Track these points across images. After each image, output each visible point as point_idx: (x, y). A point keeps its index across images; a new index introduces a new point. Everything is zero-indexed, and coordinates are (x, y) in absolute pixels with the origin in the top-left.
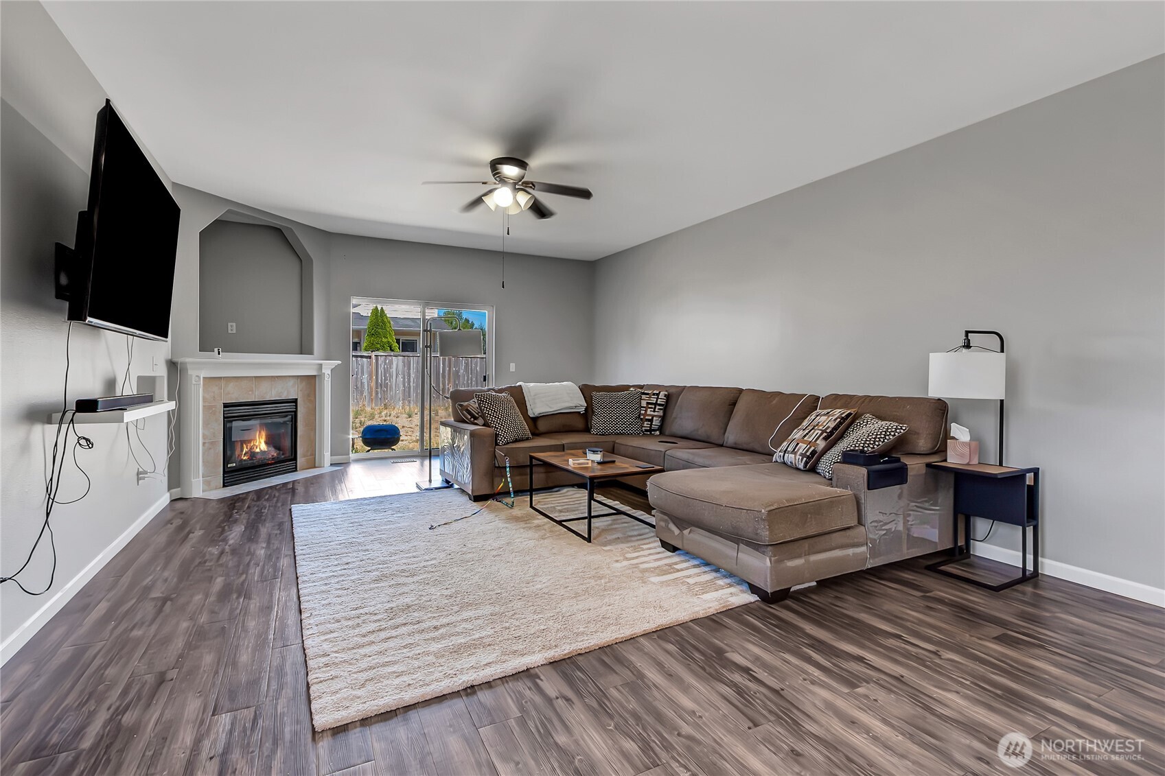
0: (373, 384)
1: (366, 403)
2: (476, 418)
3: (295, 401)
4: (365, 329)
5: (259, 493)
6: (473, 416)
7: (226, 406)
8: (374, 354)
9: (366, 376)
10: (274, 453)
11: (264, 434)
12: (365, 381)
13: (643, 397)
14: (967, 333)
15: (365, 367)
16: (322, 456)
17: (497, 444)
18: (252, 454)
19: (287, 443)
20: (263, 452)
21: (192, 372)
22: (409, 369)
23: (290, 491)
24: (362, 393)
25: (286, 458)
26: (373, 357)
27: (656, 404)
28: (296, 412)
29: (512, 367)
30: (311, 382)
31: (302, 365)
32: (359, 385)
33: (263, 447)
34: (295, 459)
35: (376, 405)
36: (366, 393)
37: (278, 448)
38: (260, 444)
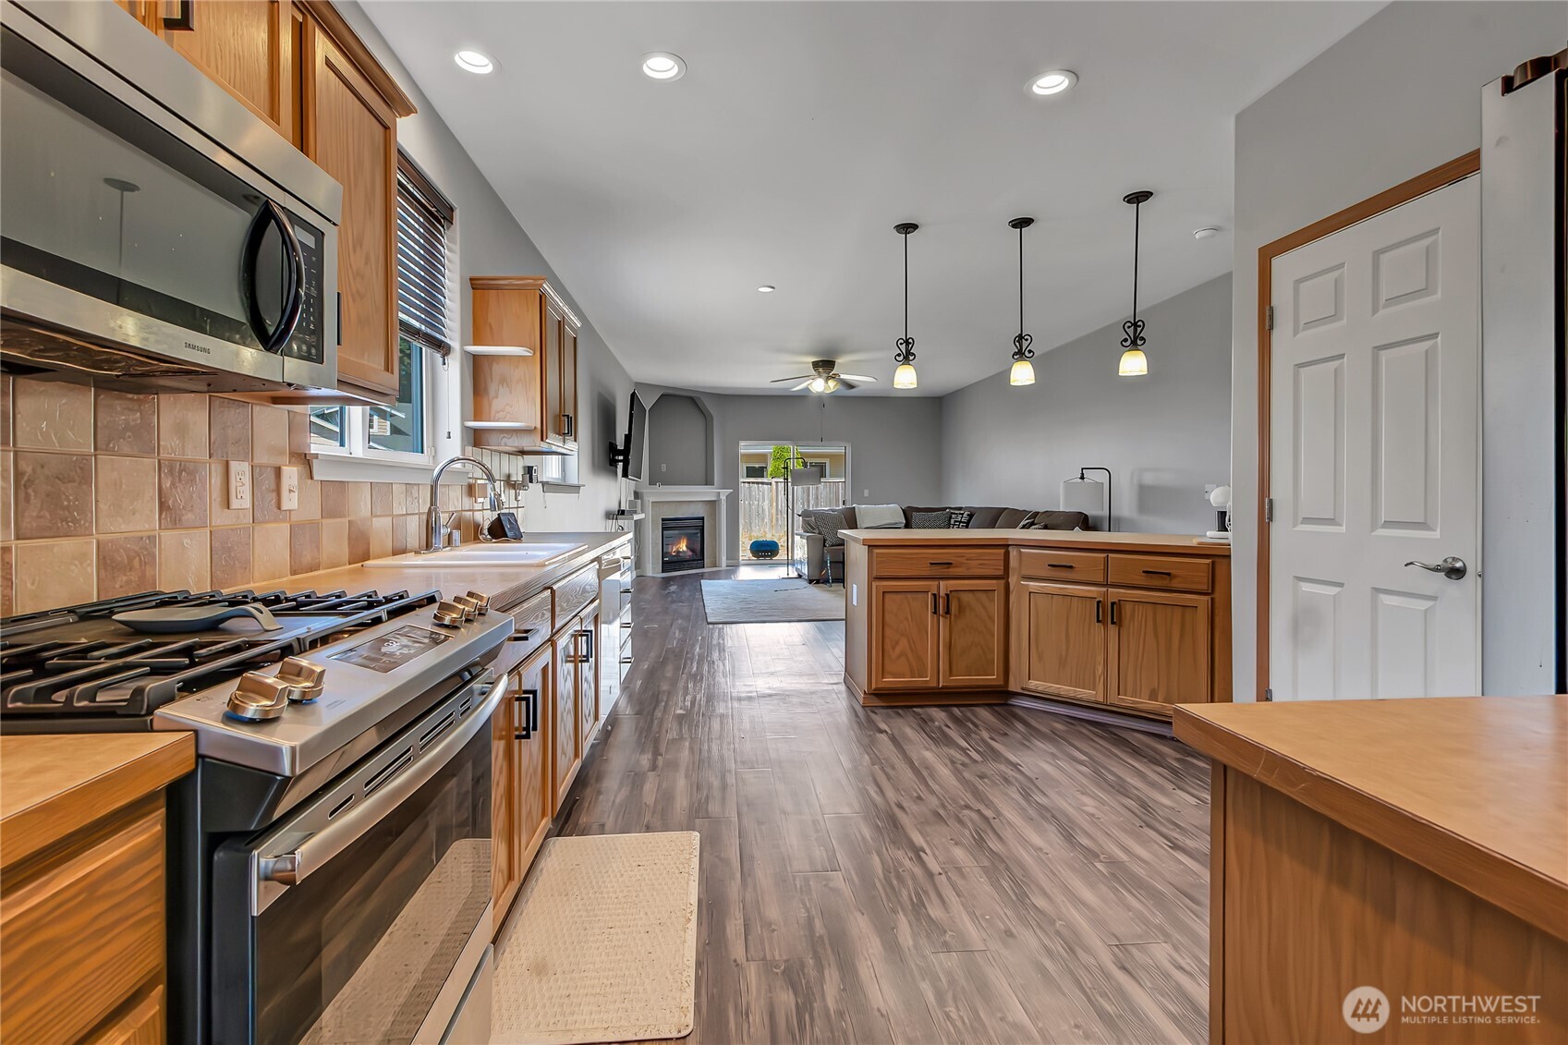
0: (774, 511)
1: (767, 530)
2: (814, 529)
3: (703, 519)
4: (771, 453)
5: (682, 576)
6: (812, 528)
7: (663, 520)
8: (775, 480)
9: (767, 502)
10: (690, 553)
11: (685, 541)
12: (766, 508)
13: (953, 516)
14: (1083, 469)
15: (766, 493)
16: (720, 558)
17: (825, 546)
18: (678, 552)
19: (698, 547)
20: (684, 552)
21: (646, 498)
22: (809, 496)
23: (702, 576)
24: (763, 519)
25: (697, 558)
26: (774, 484)
27: (960, 522)
28: (703, 526)
29: (866, 493)
30: (713, 505)
31: (706, 493)
32: (760, 512)
33: (685, 548)
34: (703, 559)
35: (777, 532)
36: (766, 520)
37: (692, 550)
38: (683, 547)
